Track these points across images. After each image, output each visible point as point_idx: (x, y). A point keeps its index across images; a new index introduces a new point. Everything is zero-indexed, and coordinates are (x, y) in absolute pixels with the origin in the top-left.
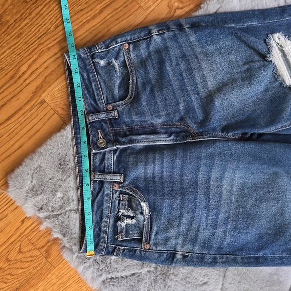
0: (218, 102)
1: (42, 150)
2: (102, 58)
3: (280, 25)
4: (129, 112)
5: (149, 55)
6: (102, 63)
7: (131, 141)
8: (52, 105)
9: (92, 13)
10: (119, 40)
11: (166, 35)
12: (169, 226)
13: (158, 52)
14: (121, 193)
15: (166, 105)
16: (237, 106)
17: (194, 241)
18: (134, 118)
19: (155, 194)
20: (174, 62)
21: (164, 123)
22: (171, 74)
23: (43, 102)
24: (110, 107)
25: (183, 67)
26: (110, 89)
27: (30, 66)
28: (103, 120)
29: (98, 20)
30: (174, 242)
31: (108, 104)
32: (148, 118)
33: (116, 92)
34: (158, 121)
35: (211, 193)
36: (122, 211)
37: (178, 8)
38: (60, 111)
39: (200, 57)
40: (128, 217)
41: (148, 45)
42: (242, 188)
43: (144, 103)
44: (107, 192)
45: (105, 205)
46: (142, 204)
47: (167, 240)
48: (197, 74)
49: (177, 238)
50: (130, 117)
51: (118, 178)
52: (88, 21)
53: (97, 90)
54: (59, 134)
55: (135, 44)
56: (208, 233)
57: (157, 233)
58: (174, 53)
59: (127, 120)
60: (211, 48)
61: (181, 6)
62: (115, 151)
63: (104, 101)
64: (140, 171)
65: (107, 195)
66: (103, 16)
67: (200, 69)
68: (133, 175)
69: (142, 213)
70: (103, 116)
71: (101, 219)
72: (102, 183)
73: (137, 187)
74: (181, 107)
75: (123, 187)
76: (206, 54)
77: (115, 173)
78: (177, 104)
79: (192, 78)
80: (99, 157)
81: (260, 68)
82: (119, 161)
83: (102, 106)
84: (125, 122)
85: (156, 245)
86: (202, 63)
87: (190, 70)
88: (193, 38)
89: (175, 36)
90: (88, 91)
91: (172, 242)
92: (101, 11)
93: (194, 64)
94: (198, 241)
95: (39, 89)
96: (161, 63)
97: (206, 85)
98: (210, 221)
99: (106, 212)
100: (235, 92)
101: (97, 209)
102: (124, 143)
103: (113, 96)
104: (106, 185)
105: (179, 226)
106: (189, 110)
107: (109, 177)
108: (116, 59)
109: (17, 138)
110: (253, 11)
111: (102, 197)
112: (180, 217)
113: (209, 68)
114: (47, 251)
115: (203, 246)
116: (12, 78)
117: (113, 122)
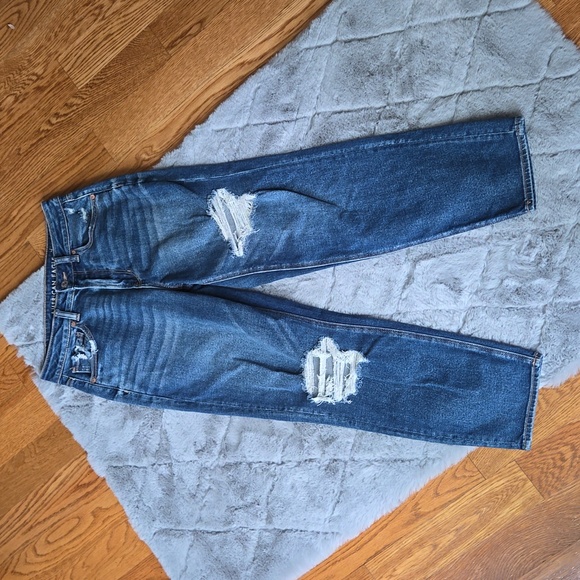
0: (161, 253)
1: (21, 287)
2: (71, 207)
3: (225, 181)
4: (88, 258)
5: (112, 205)
6: (71, 211)
7: (87, 284)
8: (35, 247)
9: (71, 165)
10: (86, 192)
11: (123, 189)
12: (112, 365)
13: (119, 203)
14: (78, 330)
15: (118, 253)
16: (181, 257)
17: (133, 381)
18: (91, 262)
19: (101, 335)
20: (131, 213)
21: (118, 269)
22: (126, 224)
23: (28, 244)
24: (74, 252)
25: (138, 218)
26: (76, 236)
27: (19, 211)
28: (68, 264)
29: (75, 171)
30: (117, 380)
31: (72, 249)
32: (103, 263)
33: (80, 238)
34: (113, 267)
35: (154, 338)
36: (78, 347)
37: (144, 160)
38: (41, 253)
39: (155, 209)
40: (82, 353)
41: (110, 196)
42: (183, 335)
43: (100, 250)
44: (65, 328)
45: (64, 339)
46: (91, 342)
47: (111, 377)
48: (149, 225)
49: (119, 376)
50: (88, 262)
51: (74, 317)
52: (67, 172)
53: (66, 236)
54: (35, 273)
55: (100, 194)
56: (144, 374)
57: (102, 369)
58: (132, 205)
59: (86, 264)
60: (163, 201)
61: (147, 157)
62: (77, 291)
63: (69, 246)
64: (92, 313)
65: (66, 331)
66: (79, 167)
67: (152, 221)
68: (87, 315)
69: (90, 351)
70: (67, 259)
71: (60, 352)
72: (62, 320)
73: (89, 326)
74: (130, 255)
75: (78, 325)
76: (159, 206)
77: (73, 312)
78: (127, 253)
79: (145, 228)
80: (62, 296)
81: (201, 222)
82: (77, 302)
83: (68, 250)
84: (86, 266)
85: (101, 380)
86: (155, 215)
87: (144, 221)
88: (145, 192)
89: (130, 190)
90: (58, 237)
91: (115, 380)
92: (78, 163)
93: (147, 216)
94: (136, 381)
95: (26, 232)
96: (119, 212)
97: (156, 236)
98: (148, 364)
99: (64, 346)
100: (177, 244)
101: (57, 343)
102: (82, 286)
103: (77, 241)
104: (65, 322)
105: (120, 365)
106: (137, 259)
107: (67, 315)
108: (85, 208)
109: (7, 273)
110: (203, 165)
111: (62, 331)
112: (121, 357)
113: (159, 220)
114: (24, 377)
115: (140, 386)
116: (5, 221)
117: (77, 265)
